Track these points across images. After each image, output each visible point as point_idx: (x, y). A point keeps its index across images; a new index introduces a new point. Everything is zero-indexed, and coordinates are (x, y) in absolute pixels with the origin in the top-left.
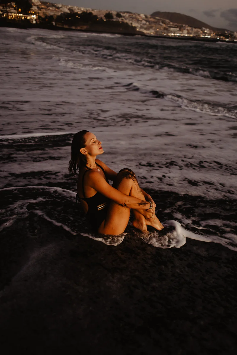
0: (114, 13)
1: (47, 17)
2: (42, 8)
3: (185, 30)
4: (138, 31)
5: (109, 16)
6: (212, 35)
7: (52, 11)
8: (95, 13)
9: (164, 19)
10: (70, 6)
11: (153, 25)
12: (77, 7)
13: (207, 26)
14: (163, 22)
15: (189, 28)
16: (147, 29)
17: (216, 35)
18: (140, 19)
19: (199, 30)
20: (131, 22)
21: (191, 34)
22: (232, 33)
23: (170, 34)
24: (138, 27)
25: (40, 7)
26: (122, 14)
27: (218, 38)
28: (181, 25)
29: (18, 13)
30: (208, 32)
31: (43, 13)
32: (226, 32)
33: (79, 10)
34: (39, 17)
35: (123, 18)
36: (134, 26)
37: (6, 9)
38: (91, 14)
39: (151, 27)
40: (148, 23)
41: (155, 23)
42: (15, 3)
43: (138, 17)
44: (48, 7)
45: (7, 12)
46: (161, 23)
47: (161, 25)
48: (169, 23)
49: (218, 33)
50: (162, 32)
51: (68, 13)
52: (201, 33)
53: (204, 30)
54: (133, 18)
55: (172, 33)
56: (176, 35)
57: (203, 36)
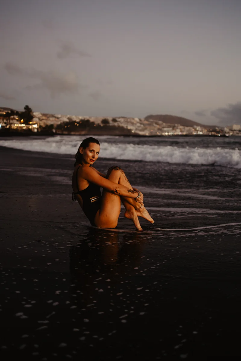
0: (110, 119)
1: (47, 126)
2: (43, 119)
3: (177, 128)
4: (134, 133)
5: (105, 121)
6: (204, 132)
7: (53, 121)
8: (92, 120)
9: (157, 121)
10: (68, 116)
11: (147, 126)
12: (75, 116)
13: (198, 124)
14: (157, 124)
15: (181, 127)
16: (142, 130)
17: (207, 131)
18: (135, 122)
19: (191, 128)
20: (126, 125)
21: (184, 132)
22: (222, 129)
23: (164, 134)
24: (133, 129)
25: (41, 118)
26: (118, 120)
27: (210, 134)
28: (173, 125)
29: (21, 124)
30: (200, 129)
31: (44, 123)
32: (217, 128)
33: (77, 118)
34: (40, 126)
35: (119, 123)
36: (129, 128)
37: (9, 121)
38: (88, 121)
39: (146, 129)
40: (142, 126)
41: (149, 125)
42: (17, 116)
43: (133, 121)
44: (48, 118)
45: (11, 124)
46: (155, 125)
47: (155, 127)
48: (162, 124)
49: (209, 129)
50: (156, 133)
51: (67, 122)
52: (193, 131)
53: (196, 128)
54: (128, 122)
55: (166, 132)
56: (170, 134)
57: (195, 133)
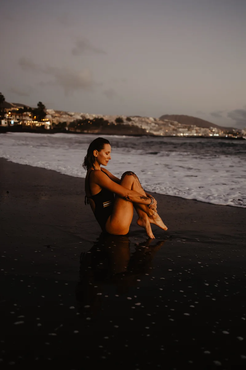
0: (124, 118)
1: (60, 123)
2: (56, 117)
3: (193, 129)
4: (149, 133)
5: (119, 120)
6: (220, 134)
7: (65, 118)
8: (105, 118)
9: (173, 121)
10: (82, 114)
11: (162, 127)
12: (89, 114)
13: (215, 126)
14: (172, 124)
15: (197, 128)
16: (157, 130)
17: (224, 133)
18: (149, 122)
19: (207, 129)
20: (140, 125)
21: (199, 133)
22: (240, 131)
23: (179, 135)
24: (147, 129)
25: (54, 115)
26: (132, 118)
27: (227, 136)
28: (189, 125)
29: (34, 121)
30: (216, 131)
31: (57, 120)
32: (234, 130)
33: (91, 116)
34: (53, 124)
35: (133, 122)
36: (143, 128)
37: (22, 118)
38: (102, 119)
39: (161, 129)
40: (157, 126)
41: (164, 125)
42: (30, 113)
43: (147, 120)
44: (61, 115)
45: (23, 120)
46: (170, 125)
47: (170, 127)
48: (178, 124)
49: (226, 131)
50: (171, 133)
51: (80, 120)
52: (209, 132)
53: (213, 129)
54: (142, 121)
55: (181, 133)
56: (185, 135)
57: (211, 135)
